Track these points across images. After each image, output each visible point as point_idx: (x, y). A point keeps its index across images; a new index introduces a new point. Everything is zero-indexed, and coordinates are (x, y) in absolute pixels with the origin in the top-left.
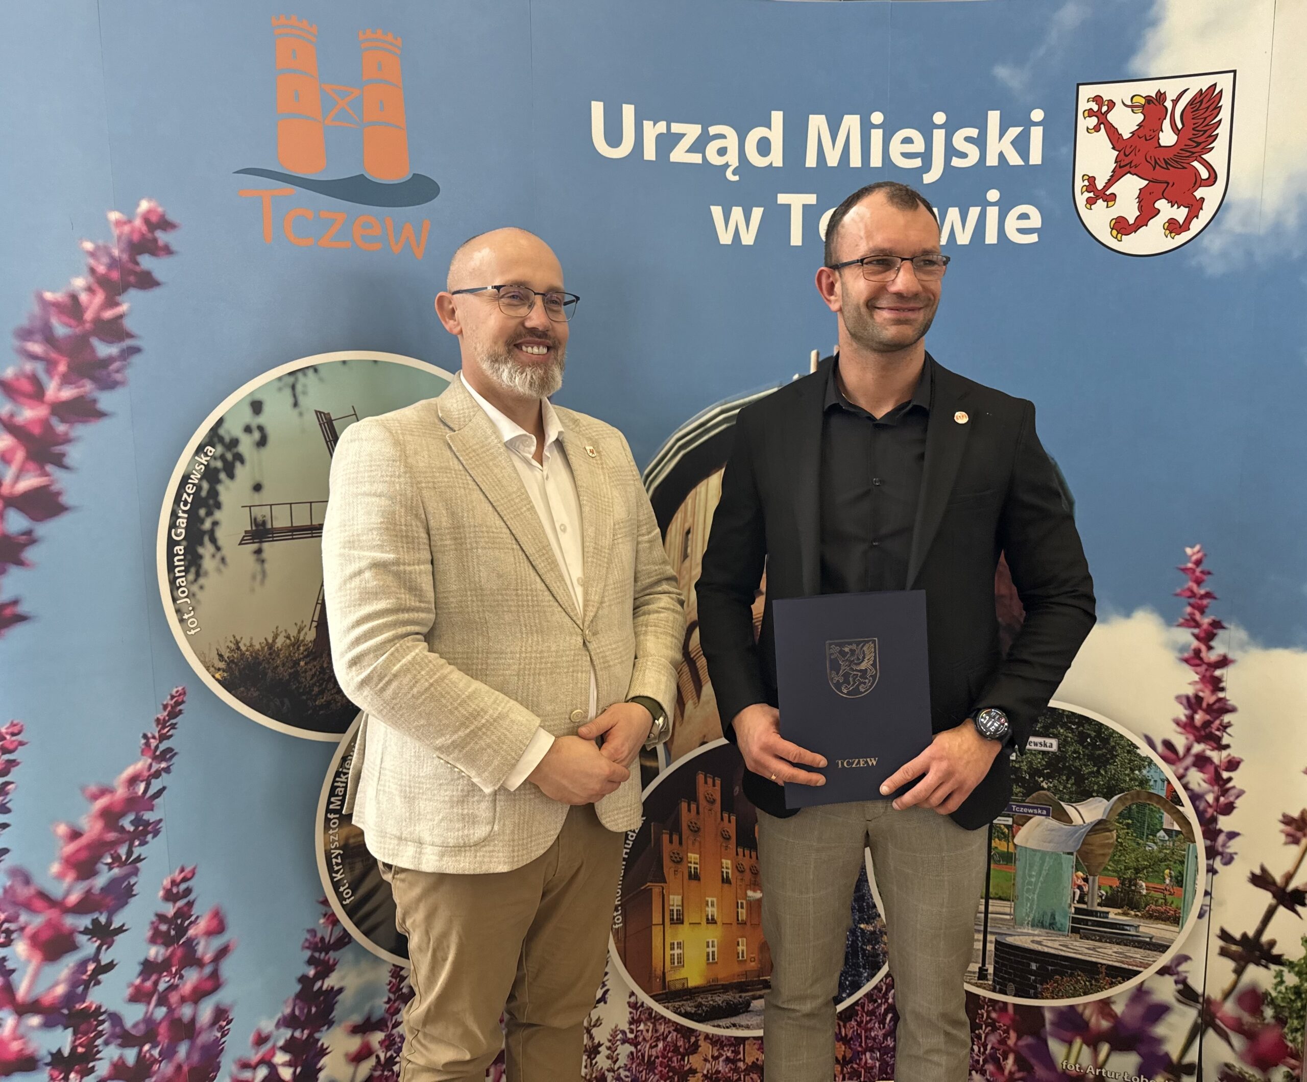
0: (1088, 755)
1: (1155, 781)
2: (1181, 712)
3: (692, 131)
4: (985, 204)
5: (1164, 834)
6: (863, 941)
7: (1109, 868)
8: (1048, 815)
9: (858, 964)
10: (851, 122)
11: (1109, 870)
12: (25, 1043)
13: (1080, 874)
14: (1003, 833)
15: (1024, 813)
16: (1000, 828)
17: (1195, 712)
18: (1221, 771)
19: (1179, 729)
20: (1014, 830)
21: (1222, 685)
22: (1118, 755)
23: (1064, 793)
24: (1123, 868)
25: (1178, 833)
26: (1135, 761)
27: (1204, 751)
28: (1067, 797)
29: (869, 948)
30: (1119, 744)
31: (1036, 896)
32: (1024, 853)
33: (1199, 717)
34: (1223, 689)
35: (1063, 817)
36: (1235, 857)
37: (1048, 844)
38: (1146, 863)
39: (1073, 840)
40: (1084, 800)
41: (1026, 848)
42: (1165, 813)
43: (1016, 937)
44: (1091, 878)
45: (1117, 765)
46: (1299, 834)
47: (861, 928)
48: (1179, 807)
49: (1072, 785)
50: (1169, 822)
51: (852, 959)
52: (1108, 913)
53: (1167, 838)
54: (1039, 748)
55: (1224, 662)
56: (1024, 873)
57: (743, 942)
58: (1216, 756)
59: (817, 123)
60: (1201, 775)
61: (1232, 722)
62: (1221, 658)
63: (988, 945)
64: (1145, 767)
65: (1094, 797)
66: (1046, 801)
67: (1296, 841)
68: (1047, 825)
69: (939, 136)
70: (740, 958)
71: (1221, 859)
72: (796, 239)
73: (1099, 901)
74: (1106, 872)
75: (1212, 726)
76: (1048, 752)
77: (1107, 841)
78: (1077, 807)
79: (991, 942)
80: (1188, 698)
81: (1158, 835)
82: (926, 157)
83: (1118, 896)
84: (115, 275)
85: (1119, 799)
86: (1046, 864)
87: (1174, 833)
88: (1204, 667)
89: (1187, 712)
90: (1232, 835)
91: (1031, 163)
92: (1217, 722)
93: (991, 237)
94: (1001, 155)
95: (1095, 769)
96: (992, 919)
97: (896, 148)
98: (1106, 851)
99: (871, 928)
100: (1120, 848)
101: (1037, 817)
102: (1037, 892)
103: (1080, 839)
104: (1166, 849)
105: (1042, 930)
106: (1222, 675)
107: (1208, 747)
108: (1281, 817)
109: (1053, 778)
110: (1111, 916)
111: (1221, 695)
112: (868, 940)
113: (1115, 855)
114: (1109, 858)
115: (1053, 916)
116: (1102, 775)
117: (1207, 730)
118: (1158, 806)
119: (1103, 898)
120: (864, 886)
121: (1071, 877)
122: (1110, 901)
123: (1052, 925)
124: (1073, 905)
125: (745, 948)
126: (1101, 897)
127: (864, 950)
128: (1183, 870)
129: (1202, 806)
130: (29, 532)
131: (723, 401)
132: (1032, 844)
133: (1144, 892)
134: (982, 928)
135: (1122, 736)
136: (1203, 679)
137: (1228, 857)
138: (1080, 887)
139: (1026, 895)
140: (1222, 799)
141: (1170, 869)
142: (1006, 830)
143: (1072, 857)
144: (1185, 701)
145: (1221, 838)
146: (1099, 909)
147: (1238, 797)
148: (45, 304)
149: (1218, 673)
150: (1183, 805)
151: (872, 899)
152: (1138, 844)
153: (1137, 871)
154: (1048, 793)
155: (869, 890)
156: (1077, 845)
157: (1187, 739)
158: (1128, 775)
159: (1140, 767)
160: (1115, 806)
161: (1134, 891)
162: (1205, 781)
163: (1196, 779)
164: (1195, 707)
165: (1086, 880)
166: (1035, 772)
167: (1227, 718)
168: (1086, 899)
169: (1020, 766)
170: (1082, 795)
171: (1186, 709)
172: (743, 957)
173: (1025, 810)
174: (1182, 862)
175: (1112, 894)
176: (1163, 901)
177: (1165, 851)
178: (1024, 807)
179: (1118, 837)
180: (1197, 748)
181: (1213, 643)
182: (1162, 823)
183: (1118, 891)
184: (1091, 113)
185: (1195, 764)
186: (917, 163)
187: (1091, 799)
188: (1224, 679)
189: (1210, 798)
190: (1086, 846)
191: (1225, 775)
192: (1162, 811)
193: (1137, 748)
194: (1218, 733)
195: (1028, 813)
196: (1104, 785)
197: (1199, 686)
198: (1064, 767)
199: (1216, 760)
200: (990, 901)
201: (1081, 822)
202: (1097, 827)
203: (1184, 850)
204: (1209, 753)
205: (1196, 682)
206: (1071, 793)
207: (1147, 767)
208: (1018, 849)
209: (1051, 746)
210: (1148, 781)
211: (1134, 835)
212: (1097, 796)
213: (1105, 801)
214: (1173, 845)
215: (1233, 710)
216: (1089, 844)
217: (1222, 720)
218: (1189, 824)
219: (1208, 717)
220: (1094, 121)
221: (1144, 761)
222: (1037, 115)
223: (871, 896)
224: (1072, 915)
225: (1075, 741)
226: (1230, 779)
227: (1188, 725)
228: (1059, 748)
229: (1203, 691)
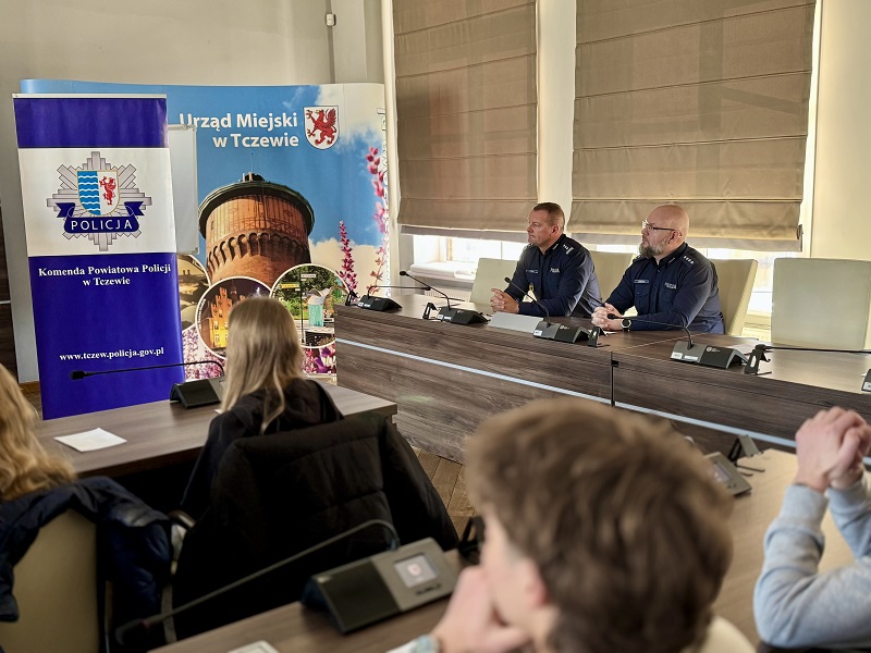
0: (323, 278)
1: (339, 282)
2: (343, 264)
3: (207, 119)
4: (284, 136)
10: (248, 116)
13: (324, 310)
18: (353, 278)
19: (343, 268)
22: (329, 277)
26: (334, 278)
27: (349, 273)
30: (330, 274)
33: (347, 264)
34: (351, 257)
48: (345, 288)
49: (320, 286)
54: (311, 277)
59: (239, 116)
60: (349, 279)
61: (354, 265)
62: (350, 249)
69: (271, 119)
72: (236, 145)
73: (329, 316)
76: (314, 278)
79: (304, 332)
80: (343, 260)
82: (268, 124)
85: (332, 288)
88: (346, 252)
91: (294, 126)
92: (351, 265)
93: (287, 144)
94: (287, 124)
95: (325, 281)
98: (330, 303)
109: (315, 285)
117: (349, 267)
121: (322, 311)
131: (220, 188)
134: (301, 328)
135: (330, 271)
138: (325, 313)
146: (330, 319)
149: (350, 253)
157: (345, 271)
158: (333, 282)
164: (345, 262)
165: (326, 311)
166: (311, 284)
169: (307, 282)
170: (323, 288)
179: (332, 298)
184: (307, 114)
185: (347, 277)
196: (328, 285)
198: (318, 282)
199: (352, 275)
200: (303, 320)
205: (345, 255)
207: (337, 279)
211: (336, 297)
212: (326, 288)
215: (354, 262)
228: (316, 276)
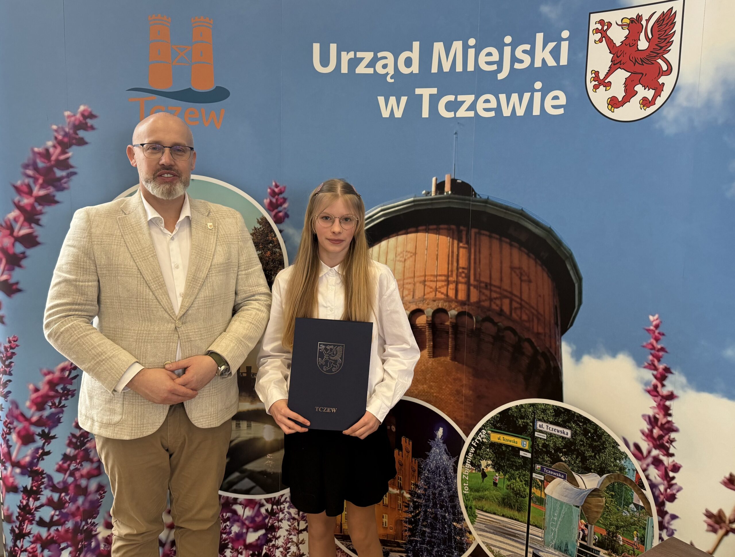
0: (589, 444)
1: (629, 470)
2: (646, 426)
4: (533, 91)
5: (634, 507)
6: (455, 533)
7: (600, 521)
8: (564, 478)
9: (452, 546)
10: (458, 45)
11: (600, 523)
12: (14, 480)
13: (583, 521)
14: (538, 485)
15: (551, 474)
16: (537, 481)
17: (653, 428)
18: (668, 471)
19: (644, 438)
20: (545, 484)
21: (670, 412)
22: (607, 448)
23: (574, 466)
24: (609, 523)
25: (642, 508)
26: (617, 453)
27: (658, 455)
28: (576, 469)
29: (458, 538)
30: (607, 441)
31: (557, 529)
32: (550, 500)
33: (656, 432)
34: (670, 415)
35: (573, 481)
36: (675, 532)
37: (565, 498)
38: (622, 524)
39: (579, 498)
40: (586, 473)
41: (552, 497)
42: (634, 493)
43: (545, 553)
44: (589, 526)
45: (606, 454)
46: (717, 526)
47: (453, 525)
48: (642, 490)
49: (579, 462)
50: (636, 498)
51: (448, 543)
52: (599, 551)
53: (635, 510)
54: (560, 434)
55: (671, 396)
56: (550, 513)
57: (386, 516)
58: (667, 461)
59: (438, 47)
60: (656, 471)
61: (676, 439)
62: (670, 394)
63: (529, 554)
64: (623, 459)
65: (592, 472)
66: (564, 469)
67: (715, 531)
68: (564, 485)
69: (507, 50)
70: (384, 526)
71: (667, 532)
72: (425, 114)
73: (594, 542)
74: (598, 524)
75: (664, 439)
76: (566, 438)
77: (599, 504)
78: (582, 477)
79: (530, 553)
80: (649, 417)
81: (630, 506)
82: (500, 63)
83: (605, 541)
84: (66, 140)
85: (607, 477)
86: (563, 510)
87: (640, 508)
88: (658, 399)
89: (649, 427)
90: (674, 517)
91: (561, 64)
92: (667, 437)
93: (536, 111)
94: (544, 60)
95: (593, 454)
96: (531, 538)
97: (483, 59)
98: (599, 510)
99: (459, 526)
100: (607, 510)
101: (558, 478)
102: (558, 526)
103: (583, 499)
104: (635, 517)
105: (560, 553)
106: (670, 405)
107: (661, 453)
108: (704, 512)
109: (568, 455)
110: (601, 554)
111: (669, 419)
112: (458, 533)
113: (604, 514)
114: (600, 515)
115: (567, 545)
116: (597, 459)
117: (661, 441)
118: (630, 487)
119: (597, 541)
120: (456, 499)
121: (578, 522)
122: (601, 544)
123: (566, 551)
124: (578, 541)
125: (387, 520)
126: (595, 539)
127: (456, 539)
128: (645, 534)
129: (657, 493)
130: (23, 253)
131: (382, 204)
132: (555, 496)
133: (621, 543)
134: (525, 542)
135: (609, 435)
136: (659, 406)
137: (671, 531)
138: (583, 530)
139: (551, 527)
140: (668, 490)
141: (637, 532)
142: (540, 483)
143: (578, 509)
144: (647, 419)
145: (667, 518)
146: (594, 547)
147: (678, 491)
148: (34, 153)
149: (668, 403)
150: (645, 490)
151: (461, 508)
152: (618, 510)
153: (617, 528)
154: (565, 464)
155: (459, 503)
156: (582, 502)
157: (648, 445)
158: (613, 462)
159: (620, 459)
160: (605, 481)
161: (615, 541)
162: (658, 476)
163: (654, 473)
164: (653, 424)
165: (586, 526)
166: (558, 450)
167: (673, 435)
168: (586, 539)
169: (549, 444)
170: (585, 470)
171: (648, 424)
172: (386, 525)
173: (552, 473)
174: (644, 529)
175: (602, 540)
176: (633, 552)
177: (634, 518)
178: (551, 470)
179: (606, 502)
180: (655, 452)
181: (665, 383)
182: (633, 499)
183: (605, 539)
184: (597, 31)
185: (653, 463)
186: (494, 67)
187: (590, 473)
188: (671, 408)
189: (662, 488)
190: (587, 504)
191: (671, 474)
192: (633, 491)
193: (619, 445)
194: (667, 444)
195: (553, 475)
196: (598, 466)
197: (657, 410)
198: (575, 450)
199: (666, 463)
200: (530, 526)
201: (585, 488)
202: (594, 493)
203: (646, 521)
204: (662, 457)
205: (654, 407)
206: (578, 467)
207: (624, 459)
208: (547, 497)
209: (567, 434)
210: (624, 469)
211: (616, 503)
212: (594, 472)
213: (599, 476)
214: (639, 515)
215: (676, 430)
216: (589, 503)
217: (670, 436)
218: (649, 503)
219: (661, 433)
220: (599, 35)
221: (622, 455)
222: (565, 34)
223: (460, 506)
224: (578, 548)
225: (581, 434)
226: (673, 478)
227: (649, 436)
228: (572, 436)
229: (658, 414)
